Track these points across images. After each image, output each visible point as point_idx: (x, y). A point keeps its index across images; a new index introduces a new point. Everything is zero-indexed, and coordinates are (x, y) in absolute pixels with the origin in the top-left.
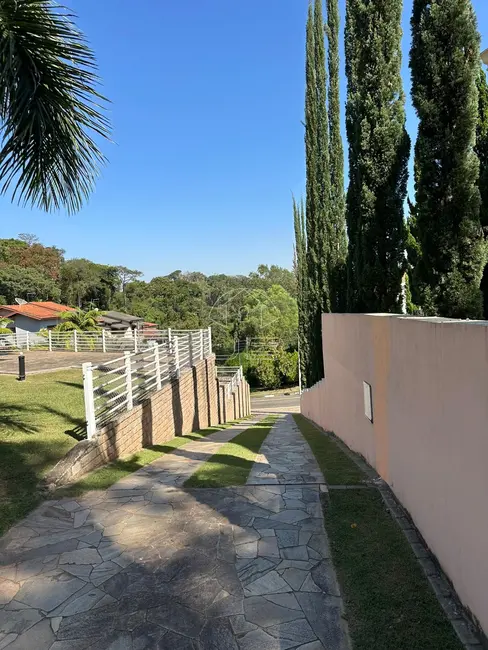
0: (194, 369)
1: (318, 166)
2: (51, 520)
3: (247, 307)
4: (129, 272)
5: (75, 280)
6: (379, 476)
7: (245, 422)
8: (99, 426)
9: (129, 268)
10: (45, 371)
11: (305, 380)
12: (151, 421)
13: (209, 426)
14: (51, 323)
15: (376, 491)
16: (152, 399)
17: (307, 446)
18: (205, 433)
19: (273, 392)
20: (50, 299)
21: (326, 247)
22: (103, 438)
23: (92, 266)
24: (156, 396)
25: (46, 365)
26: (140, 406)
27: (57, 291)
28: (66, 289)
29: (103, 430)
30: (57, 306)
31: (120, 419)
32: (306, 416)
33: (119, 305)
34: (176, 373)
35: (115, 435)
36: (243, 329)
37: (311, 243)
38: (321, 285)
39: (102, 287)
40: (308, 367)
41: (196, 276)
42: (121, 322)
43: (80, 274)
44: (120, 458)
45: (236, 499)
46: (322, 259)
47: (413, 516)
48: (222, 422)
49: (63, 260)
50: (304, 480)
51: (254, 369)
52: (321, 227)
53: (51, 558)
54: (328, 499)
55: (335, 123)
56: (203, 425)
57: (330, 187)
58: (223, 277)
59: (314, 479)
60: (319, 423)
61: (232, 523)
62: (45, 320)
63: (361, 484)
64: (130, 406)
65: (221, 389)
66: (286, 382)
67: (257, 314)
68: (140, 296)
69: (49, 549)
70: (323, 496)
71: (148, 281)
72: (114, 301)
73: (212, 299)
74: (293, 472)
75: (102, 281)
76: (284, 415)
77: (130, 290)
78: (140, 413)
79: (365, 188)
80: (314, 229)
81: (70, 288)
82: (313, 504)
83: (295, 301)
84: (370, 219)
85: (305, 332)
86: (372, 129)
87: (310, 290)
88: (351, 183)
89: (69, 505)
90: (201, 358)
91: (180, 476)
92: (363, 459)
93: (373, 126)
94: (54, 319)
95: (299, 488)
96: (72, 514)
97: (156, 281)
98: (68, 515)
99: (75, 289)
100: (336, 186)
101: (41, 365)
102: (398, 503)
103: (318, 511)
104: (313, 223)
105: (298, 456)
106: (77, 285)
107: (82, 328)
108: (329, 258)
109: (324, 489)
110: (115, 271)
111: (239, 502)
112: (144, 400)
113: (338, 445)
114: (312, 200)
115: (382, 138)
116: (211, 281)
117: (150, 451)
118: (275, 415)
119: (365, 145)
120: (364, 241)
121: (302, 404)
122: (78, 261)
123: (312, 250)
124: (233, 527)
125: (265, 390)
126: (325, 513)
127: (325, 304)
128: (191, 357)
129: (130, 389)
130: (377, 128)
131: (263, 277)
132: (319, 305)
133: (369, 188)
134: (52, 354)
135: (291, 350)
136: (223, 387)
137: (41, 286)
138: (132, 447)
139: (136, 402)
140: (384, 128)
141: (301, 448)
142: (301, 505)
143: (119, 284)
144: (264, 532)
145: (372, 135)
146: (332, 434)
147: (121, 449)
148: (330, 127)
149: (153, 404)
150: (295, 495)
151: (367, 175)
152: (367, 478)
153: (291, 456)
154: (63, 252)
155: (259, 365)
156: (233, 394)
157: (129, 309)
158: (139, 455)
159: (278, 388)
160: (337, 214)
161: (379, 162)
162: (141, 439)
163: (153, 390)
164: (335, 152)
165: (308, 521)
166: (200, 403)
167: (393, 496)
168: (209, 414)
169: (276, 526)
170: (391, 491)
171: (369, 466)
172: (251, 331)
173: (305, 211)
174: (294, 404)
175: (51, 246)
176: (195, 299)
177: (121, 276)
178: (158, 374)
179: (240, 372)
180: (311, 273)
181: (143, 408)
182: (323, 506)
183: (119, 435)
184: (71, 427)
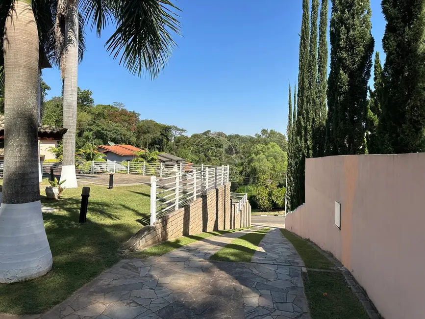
0: (217, 190)
1: (309, 62)
2: (127, 270)
3: (253, 155)
4: (179, 130)
5: (145, 133)
6: (343, 266)
7: (247, 229)
8: (158, 217)
9: (178, 127)
10: (125, 185)
11: (289, 206)
12: (189, 220)
13: (224, 229)
14: (128, 158)
15: (341, 274)
16: (191, 205)
17: (291, 245)
18: (222, 232)
19: (267, 213)
20: (129, 143)
21: (312, 115)
22: (159, 226)
23: (156, 125)
24: (193, 204)
25: (125, 182)
26: (183, 209)
27: (134, 139)
28: (139, 138)
29: (160, 221)
30: (134, 148)
31: (170, 215)
32: (289, 230)
33: (171, 150)
34: (206, 191)
35: (166, 224)
36: (248, 170)
37: (300, 113)
38: (306, 141)
39: (161, 138)
40: (292, 197)
41: (220, 134)
42: (171, 160)
43: (148, 129)
44: (169, 240)
45: (245, 270)
46: (308, 123)
47: (367, 292)
48: (233, 228)
49: (138, 120)
50: (290, 264)
51: (255, 196)
52: (308, 102)
53: (126, 292)
54: (307, 276)
55: (324, 33)
56: (221, 228)
57: (317, 75)
58: (237, 136)
59: (298, 263)
60: (299, 234)
61: (242, 284)
62: (125, 156)
63: (331, 269)
64: (177, 208)
65: (233, 206)
66: (276, 207)
67: (259, 161)
68: (184, 145)
69: (125, 287)
70: (304, 274)
71: (189, 136)
72: (168, 147)
73: (229, 151)
74: (282, 258)
75: (162, 134)
76: (274, 229)
77: (178, 141)
78: (183, 213)
79: (341, 72)
80: (303, 104)
81: (142, 137)
82: (296, 278)
83: (285, 154)
84: (344, 93)
85: (292, 173)
86: (348, 33)
87: (298, 144)
88: (331, 71)
89: (138, 263)
90: (222, 184)
91: (207, 254)
92: (331, 255)
93: (348, 31)
94: (132, 156)
95: (287, 268)
96: (139, 269)
97: (195, 136)
98: (137, 269)
99: (144, 139)
100: (322, 74)
101: (123, 181)
102: (357, 283)
103: (300, 283)
104: (302, 100)
105: (285, 250)
106: (146, 136)
107: (148, 162)
108: (314, 121)
109: (304, 270)
110: (170, 128)
111: (246, 272)
112: (186, 205)
113: (314, 246)
114: (303, 84)
115: (355, 39)
116: (230, 138)
117: (187, 238)
118: (268, 228)
119: (342, 43)
120: (340, 107)
121: (286, 222)
122: (147, 121)
123: (301, 117)
124: (242, 287)
125: (262, 211)
126: (305, 284)
127: (308, 153)
128: (216, 183)
129: (177, 197)
130: (351, 32)
131: (264, 137)
132: (303, 154)
133: (344, 72)
134: (129, 176)
135: (280, 186)
136: (235, 205)
137: (124, 135)
138: (177, 234)
139: (180, 207)
140: (356, 32)
141: (288, 246)
142: (288, 278)
143: (172, 136)
144: (264, 292)
145: (347, 37)
146: (309, 240)
147: (169, 234)
148: (320, 35)
149: (191, 209)
150: (284, 272)
151: (343, 64)
152: (334, 266)
153: (280, 250)
154: (139, 115)
155: (258, 194)
156: (241, 211)
157: (176, 153)
158: (181, 239)
159: (270, 211)
160: (321, 92)
161: (352, 55)
162: (182, 230)
163: (191, 200)
164: (322, 52)
165: (293, 288)
166: (220, 213)
167: (353, 279)
168: (225, 222)
169: (271, 289)
170: (351, 275)
171: (335, 259)
172: (254, 171)
173: (297, 93)
174: (280, 222)
175: (132, 111)
176: (219, 149)
177: (173, 132)
178: (195, 190)
179: (246, 197)
180: (299, 133)
181: (185, 210)
182: (304, 280)
183: (169, 225)
184: (140, 218)
